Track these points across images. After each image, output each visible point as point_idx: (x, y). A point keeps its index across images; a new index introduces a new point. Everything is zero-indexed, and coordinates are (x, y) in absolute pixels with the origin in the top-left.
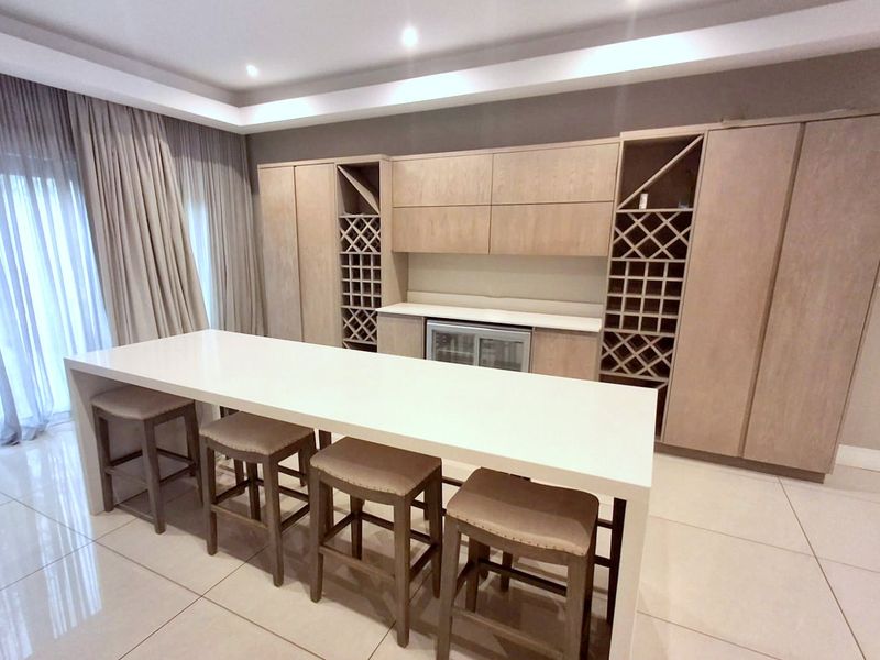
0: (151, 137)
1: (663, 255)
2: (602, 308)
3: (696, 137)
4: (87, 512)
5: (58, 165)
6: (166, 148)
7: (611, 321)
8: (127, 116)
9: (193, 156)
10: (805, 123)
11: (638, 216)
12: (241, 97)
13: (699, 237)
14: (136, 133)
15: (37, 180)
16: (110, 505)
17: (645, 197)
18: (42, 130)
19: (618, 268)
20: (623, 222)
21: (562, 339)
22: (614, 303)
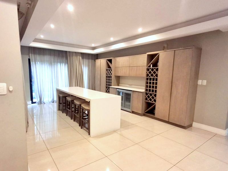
0: (78, 56)
1: (154, 77)
2: (144, 88)
3: (158, 53)
4: (56, 110)
5: (65, 62)
6: (81, 58)
7: (147, 90)
8: (75, 54)
9: (86, 59)
10: (175, 51)
11: (150, 69)
12: (94, 48)
13: (159, 73)
14: (76, 56)
15: (61, 64)
16: (59, 110)
17: (151, 65)
18: (63, 57)
19: (147, 79)
20: (148, 70)
21: (137, 93)
22: (147, 86)
